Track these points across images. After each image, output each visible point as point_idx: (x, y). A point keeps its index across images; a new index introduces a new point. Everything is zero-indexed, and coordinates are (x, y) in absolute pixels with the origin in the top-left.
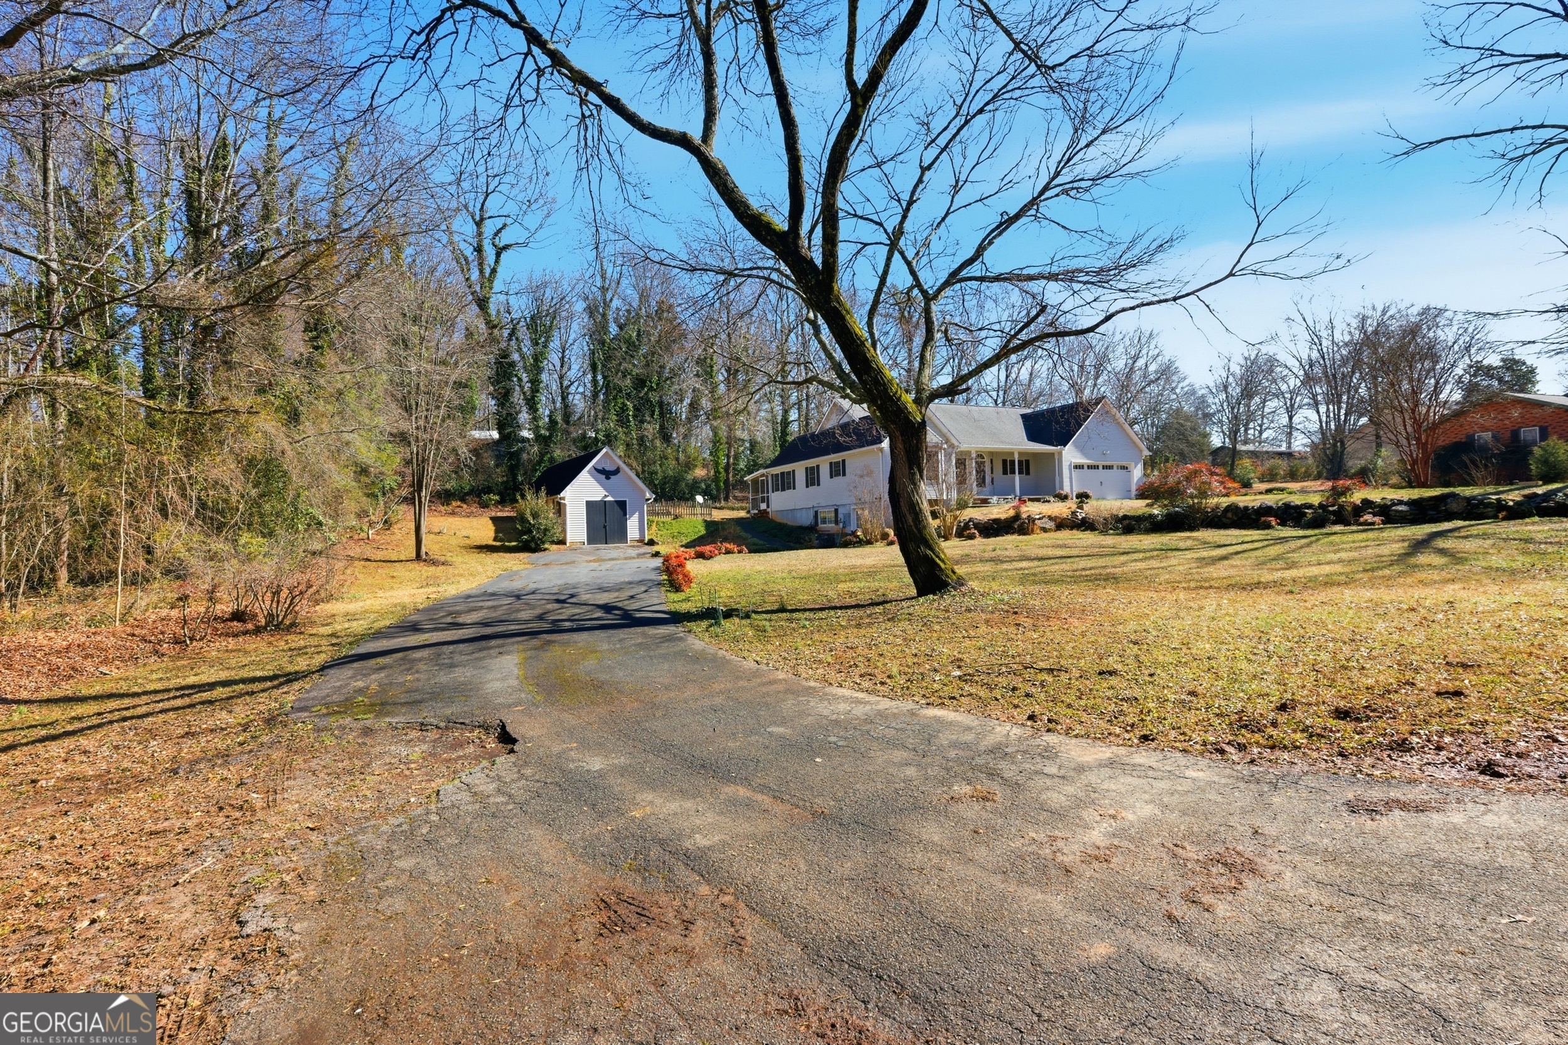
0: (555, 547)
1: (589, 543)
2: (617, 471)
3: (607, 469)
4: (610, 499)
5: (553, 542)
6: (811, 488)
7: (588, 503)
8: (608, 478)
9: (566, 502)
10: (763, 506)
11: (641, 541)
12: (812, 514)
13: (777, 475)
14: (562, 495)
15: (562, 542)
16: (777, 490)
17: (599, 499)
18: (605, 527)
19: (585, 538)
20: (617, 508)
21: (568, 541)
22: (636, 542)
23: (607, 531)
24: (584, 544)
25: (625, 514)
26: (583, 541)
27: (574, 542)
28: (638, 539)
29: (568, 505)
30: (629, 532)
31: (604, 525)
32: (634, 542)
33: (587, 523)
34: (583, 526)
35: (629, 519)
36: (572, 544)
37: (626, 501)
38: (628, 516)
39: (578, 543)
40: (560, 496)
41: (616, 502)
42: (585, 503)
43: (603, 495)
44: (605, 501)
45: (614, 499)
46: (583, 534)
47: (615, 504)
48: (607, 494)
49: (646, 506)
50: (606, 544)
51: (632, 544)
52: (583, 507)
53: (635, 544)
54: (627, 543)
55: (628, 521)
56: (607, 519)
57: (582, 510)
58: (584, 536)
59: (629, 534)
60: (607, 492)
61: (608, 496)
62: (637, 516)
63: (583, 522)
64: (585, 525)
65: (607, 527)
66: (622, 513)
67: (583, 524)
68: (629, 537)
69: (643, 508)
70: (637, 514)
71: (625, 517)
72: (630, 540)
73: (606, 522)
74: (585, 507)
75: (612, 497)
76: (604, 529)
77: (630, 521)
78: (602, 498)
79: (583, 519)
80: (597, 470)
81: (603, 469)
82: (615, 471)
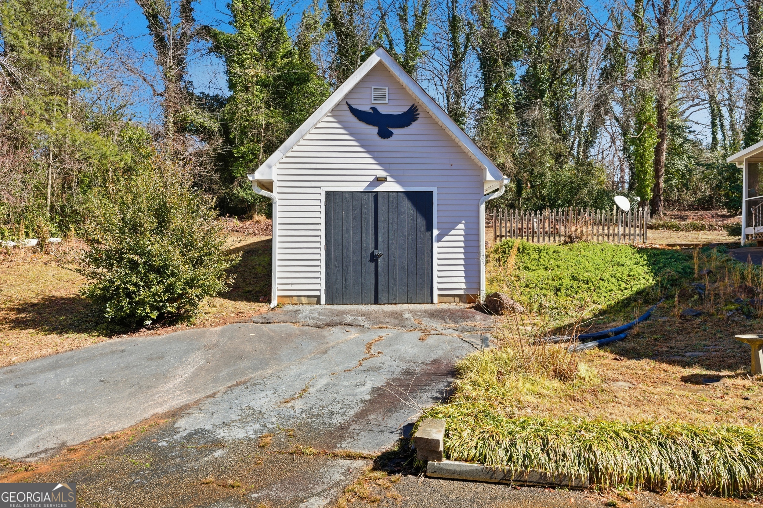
1: (330, 300)
2: (409, 117)
4: (390, 186)
7: (332, 197)
8: (385, 134)
9: (275, 193)
11: (470, 298)
14: (259, 174)
15: (264, 296)
17: (361, 187)
18: (374, 259)
19: (320, 287)
20: (406, 209)
21: (275, 294)
22: (457, 299)
23: (380, 270)
24: (318, 302)
25: (430, 228)
26: (317, 293)
27: (291, 296)
28: (461, 292)
29: (278, 202)
30: (435, 274)
31: (373, 253)
32: (452, 299)
33: (327, 248)
34: (317, 257)
35: (439, 240)
36: (287, 300)
37: (431, 193)
38: (436, 232)
39: (304, 300)
40: (253, 178)
41: (408, 194)
42: (323, 198)
43: (372, 178)
44: (377, 192)
45: (403, 186)
46: (317, 275)
47: (404, 199)
48: (382, 173)
49: (483, 207)
50: (376, 302)
51: (445, 306)
52: (318, 208)
53: (453, 306)
54: (432, 302)
55: (435, 245)
56: (380, 239)
57: (317, 214)
58: (317, 281)
59: (435, 279)
60: (385, 170)
61: (385, 180)
62: (462, 232)
63: (317, 245)
64: (323, 252)
65: (380, 260)
66: (421, 222)
67: (317, 251)
68: (436, 286)
69: (478, 211)
70: (461, 226)
71: (429, 233)
72: (439, 295)
73: (376, 248)
74: (323, 209)
75: (397, 182)
76: (373, 264)
77: (441, 244)
78: (368, 186)
79: (318, 239)
80: (355, 112)
81: (371, 111)
82: (404, 114)
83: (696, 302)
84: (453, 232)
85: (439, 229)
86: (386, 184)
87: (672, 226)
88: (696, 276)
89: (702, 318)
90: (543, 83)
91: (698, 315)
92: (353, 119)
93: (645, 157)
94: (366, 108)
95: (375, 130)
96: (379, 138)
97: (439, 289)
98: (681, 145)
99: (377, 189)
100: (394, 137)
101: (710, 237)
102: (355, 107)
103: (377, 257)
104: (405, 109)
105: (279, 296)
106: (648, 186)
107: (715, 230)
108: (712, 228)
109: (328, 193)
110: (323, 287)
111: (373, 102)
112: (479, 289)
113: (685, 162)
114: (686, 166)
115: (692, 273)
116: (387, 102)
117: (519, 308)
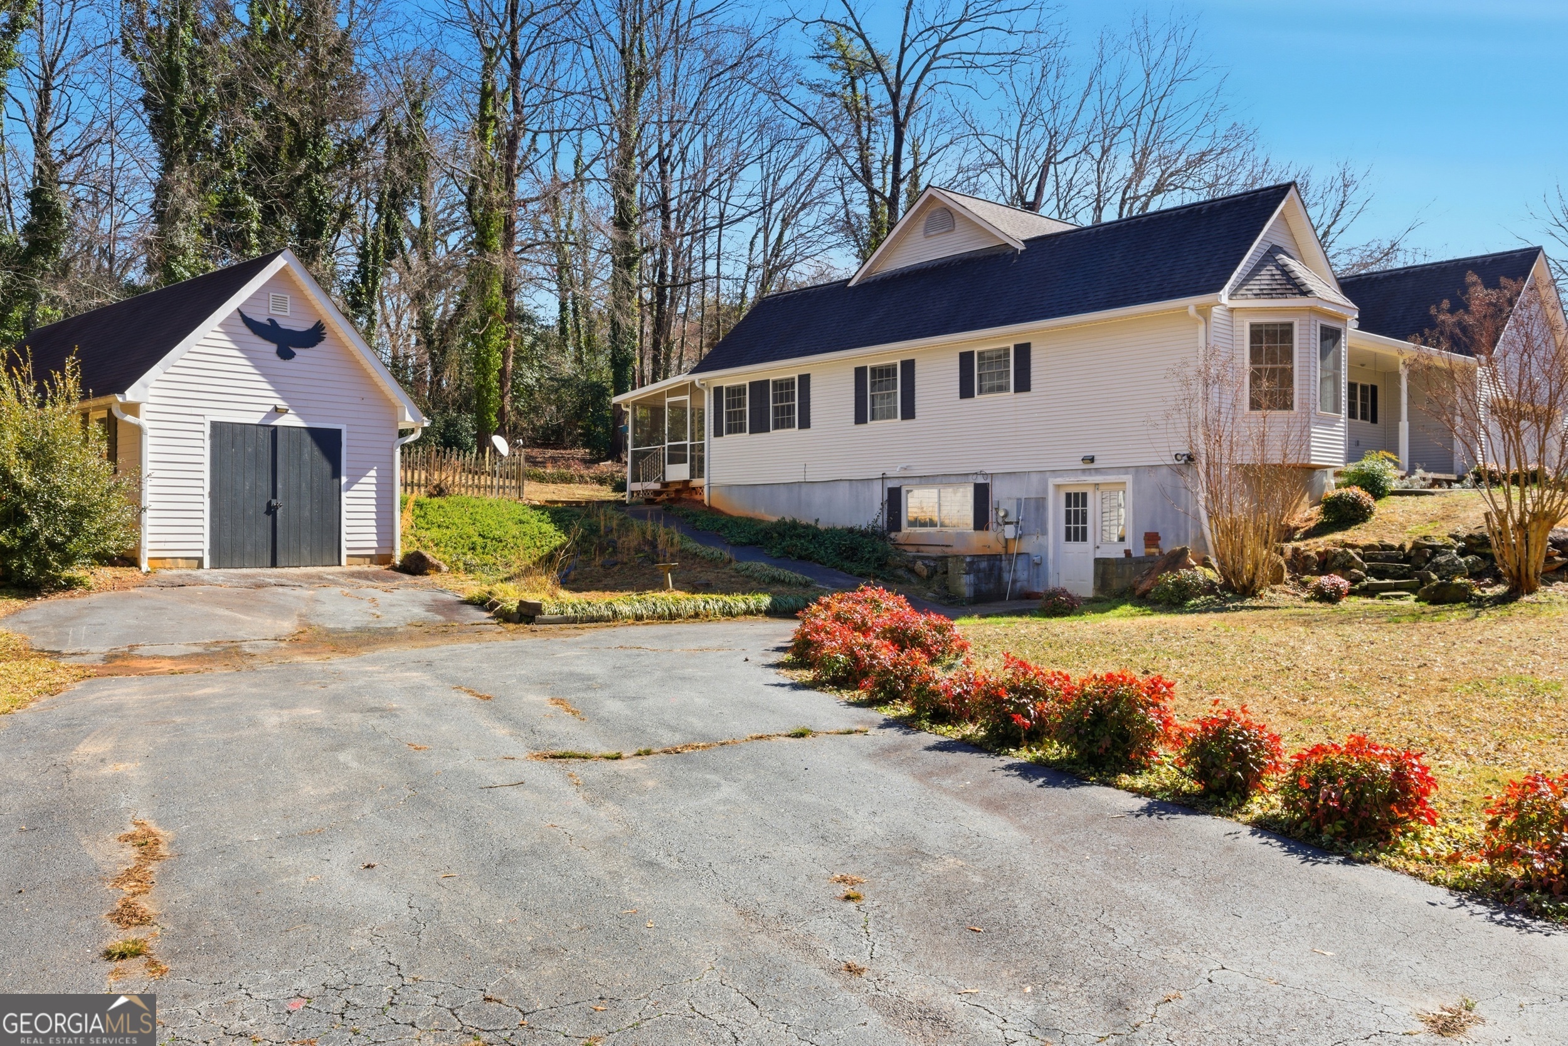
0: (107, 573)
1: (217, 563)
2: (314, 336)
3: (284, 324)
4: (290, 420)
5: (104, 559)
6: (873, 426)
7: (218, 430)
8: (285, 354)
9: (143, 420)
10: (678, 472)
11: (383, 559)
12: (877, 496)
13: (736, 392)
14: (131, 394)
15: (130, 560)
16: (736, 428)
17: (256, 419)
18: (271, 510)
19: (203, 546)
20: (310, 450)
21: (145, 556)
22: (368, 560)
23: (278, 524)
24: (200, 565)
25: (336, 473)
26: (198, 554)
27: (165, 558)
28: (373, 552)
29: (150, 432)
30: (344, 529)
31: (269, 503)
32: (361, 560)
33: (211, 494)
34: (200, 506)
35: (348, 490)
36: (159, 563)
37: (339, 431)
38: (344, 480)
39: (181, 563)
40: (124, 398)
41: (312, 431)
42: (207, 430)
43: (269, 408)
44: (276, 427)
45: (305, 421)
46: (199, 530)
47: (308, 439)
48: (281, 404)
49: (398, 451)
50: (274, 564)
51: (355, 568)
52: (200, 443)
53: (365, 568)
54: (340, 564)
55: (344, 495)
56: (279, 486)
57: (199, 451)
58: (199, 538)
59: (344, 537)
60: (283, 399)
61: (286, 411)
62: (374, 481)
63: (200, 491)
64: (207, 501)
65: (279, 512)
66: (327, 467)
67: (200, 499)
68: (344, 544)
69: (392, 456)
70: (373, 473)
71: (336, 481)
72: (348, 556)
73: (274, 496)
74: (207, 444)
75: (298, 415)
76: (270, 517)
77: (349, 494)
78: (265, 418)
79: (200, 483)
80: (249, 322)
81: (268, 323)
82: (309, 331)
83: (611, 554)
84: (363, 480)
85: (348, 476)
86: (286, 416)
87: (535, 475)
88: (602, 532)
89: (619, 566)
90: (321, 210)
91: (616, 564)
92: (246, 331)
93: (490, 365)
94: (263, 319)
95: (272, 348)
96: (279, 359)
97: (349, 549)
98: (533, 346)
99: (275, 423)
100: (296, 358)
101: (587, 493)
102: (249, 316)
103: (276, 508)
104: (310, 325)
105: (150, 558)
106: (492, 410)
107: (586, 482)
108: (582, 480)
109: (214, 425)
110: (206, 546)
111: (271, 312)
112: (393, 548)
113: (537, 375)
114: (538, 380)
115: (598, 530)
116: (288, 314)
117: (445, 568)
